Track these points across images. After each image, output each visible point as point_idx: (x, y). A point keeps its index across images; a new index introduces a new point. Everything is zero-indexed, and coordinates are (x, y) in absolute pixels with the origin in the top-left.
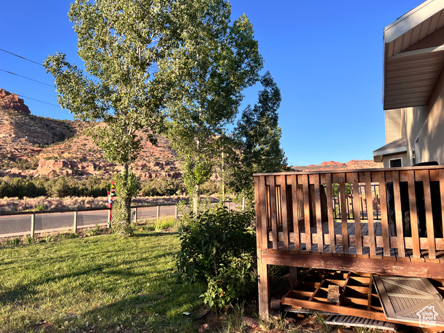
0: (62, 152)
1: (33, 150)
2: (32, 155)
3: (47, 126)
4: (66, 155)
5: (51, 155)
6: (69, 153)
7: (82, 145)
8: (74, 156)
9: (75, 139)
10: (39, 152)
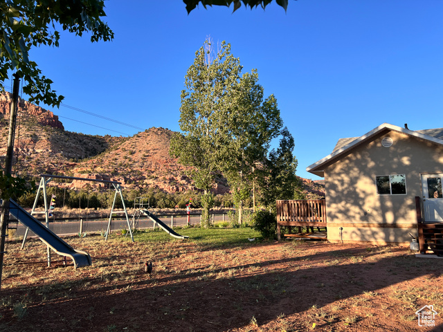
0: (95, 167)
1: (67, 164)
2: (67, 169)
3: (80, 141)
4: (99, 169)
5: (84, 169)
6: (102, 167)
7: (113, 160)
8: (106, 170)
9: (107, 154)
10: (73, 166)
